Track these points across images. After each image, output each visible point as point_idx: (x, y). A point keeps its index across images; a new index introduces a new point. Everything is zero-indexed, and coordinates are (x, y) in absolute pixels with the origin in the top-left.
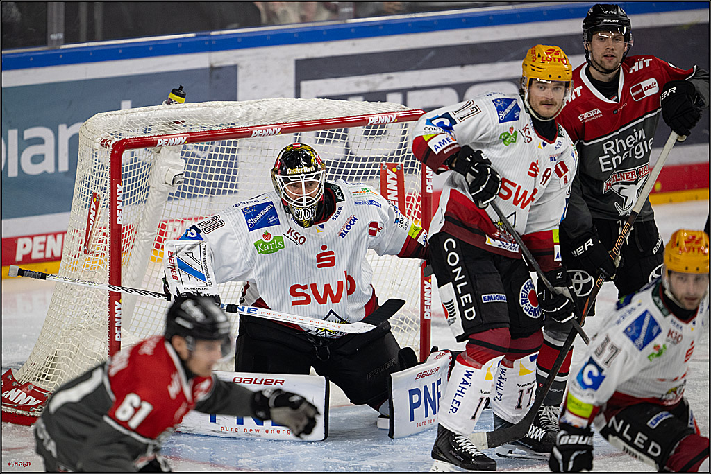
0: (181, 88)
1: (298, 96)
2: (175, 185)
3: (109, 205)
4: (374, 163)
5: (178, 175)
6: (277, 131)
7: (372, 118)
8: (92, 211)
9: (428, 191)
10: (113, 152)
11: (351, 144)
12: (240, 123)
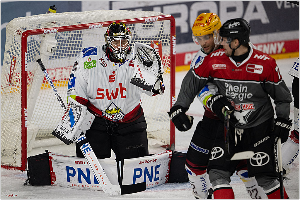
0: (54, 6)
1: (111, 9)
2: (52, 52)
3: (21, 62)
4: (147, 41)
5: (54, 47)
6: (101, 26)
7: (147, 19)
8: (12, 65)
9: (173, 54)
10: (23, 36)
11: (136, 32)
12: (83, 22)
